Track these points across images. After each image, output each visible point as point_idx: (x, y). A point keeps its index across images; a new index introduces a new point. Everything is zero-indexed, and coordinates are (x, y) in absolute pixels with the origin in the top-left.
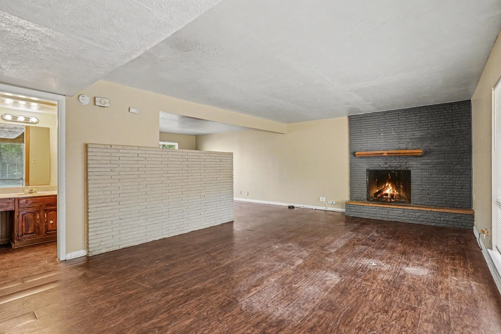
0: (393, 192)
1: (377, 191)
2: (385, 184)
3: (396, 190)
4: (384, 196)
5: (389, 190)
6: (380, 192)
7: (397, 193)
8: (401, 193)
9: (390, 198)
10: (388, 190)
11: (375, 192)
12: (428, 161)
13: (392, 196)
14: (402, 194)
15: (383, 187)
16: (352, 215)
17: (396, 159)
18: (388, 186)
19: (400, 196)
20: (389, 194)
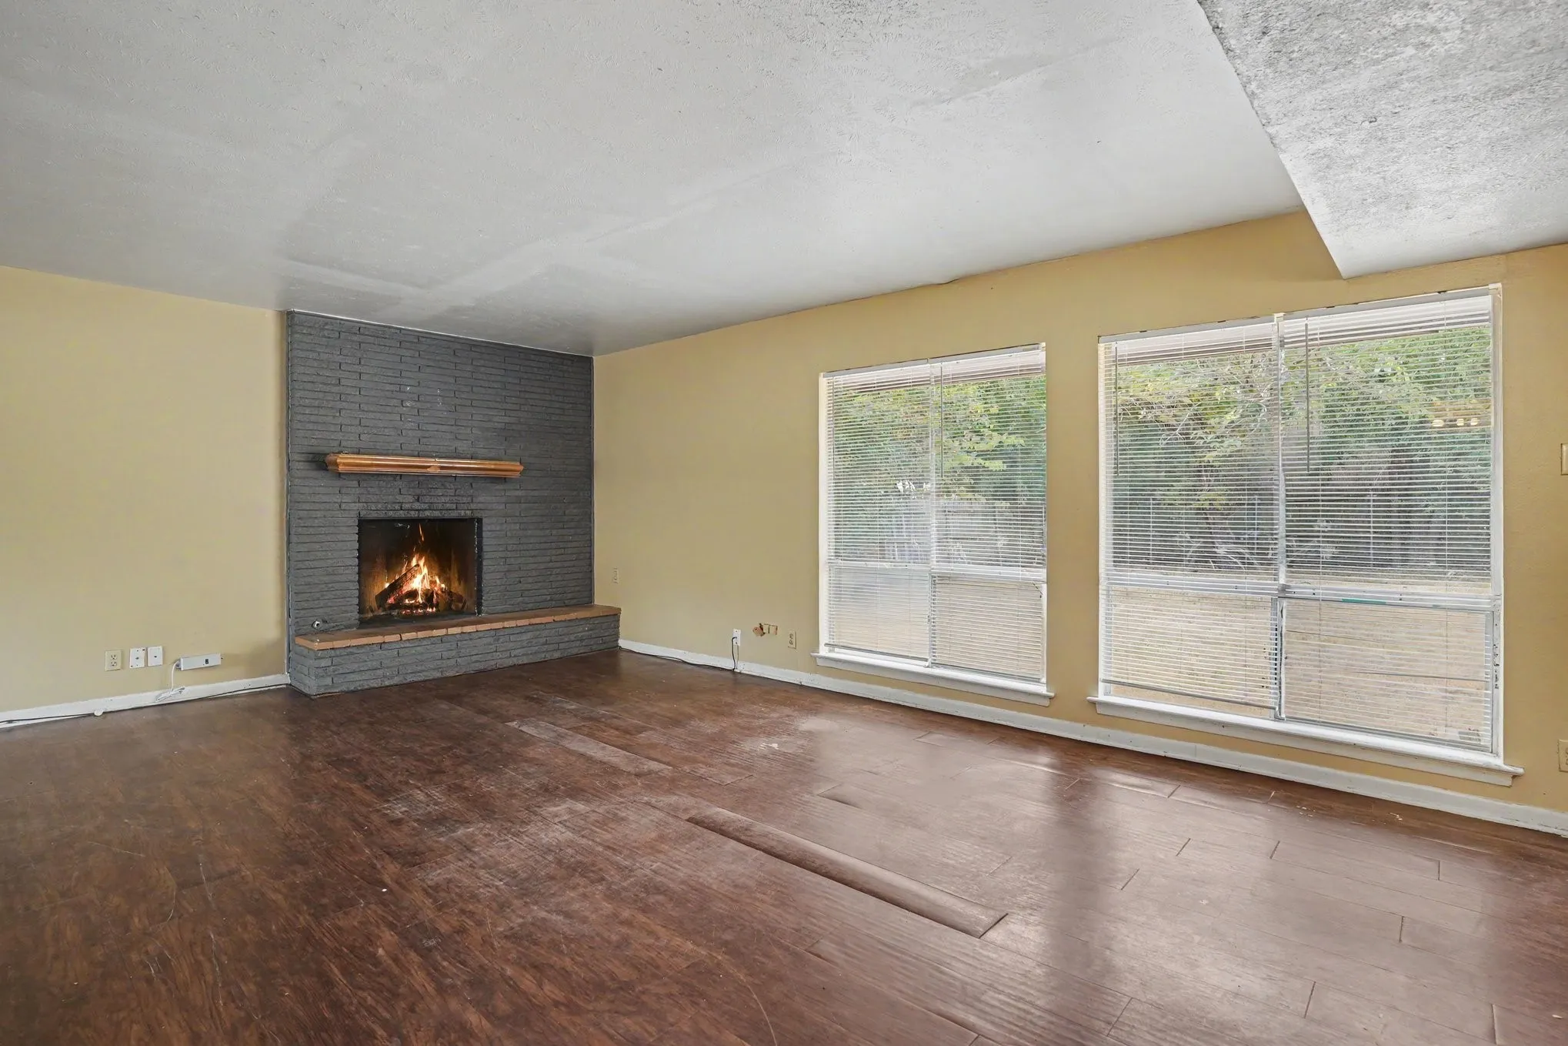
0: (433, 583)
1: (387, 585)
2: (410, 562)
3: (439, 578)
4: (407, 601)
5: (421, 579)
6: (395, 586)
7: (443, 586)
8: (453, 585)
9: (423, 603)
10: (419, 577)
11: (381, 591)
12: (519, 493)
13: (429, 596)
14: (457, 588)
15: (404, 572)
16: (344, 688)
17: (447, 485)
18: (418, 565)
19: (450, 593)
20: (420, 592)
